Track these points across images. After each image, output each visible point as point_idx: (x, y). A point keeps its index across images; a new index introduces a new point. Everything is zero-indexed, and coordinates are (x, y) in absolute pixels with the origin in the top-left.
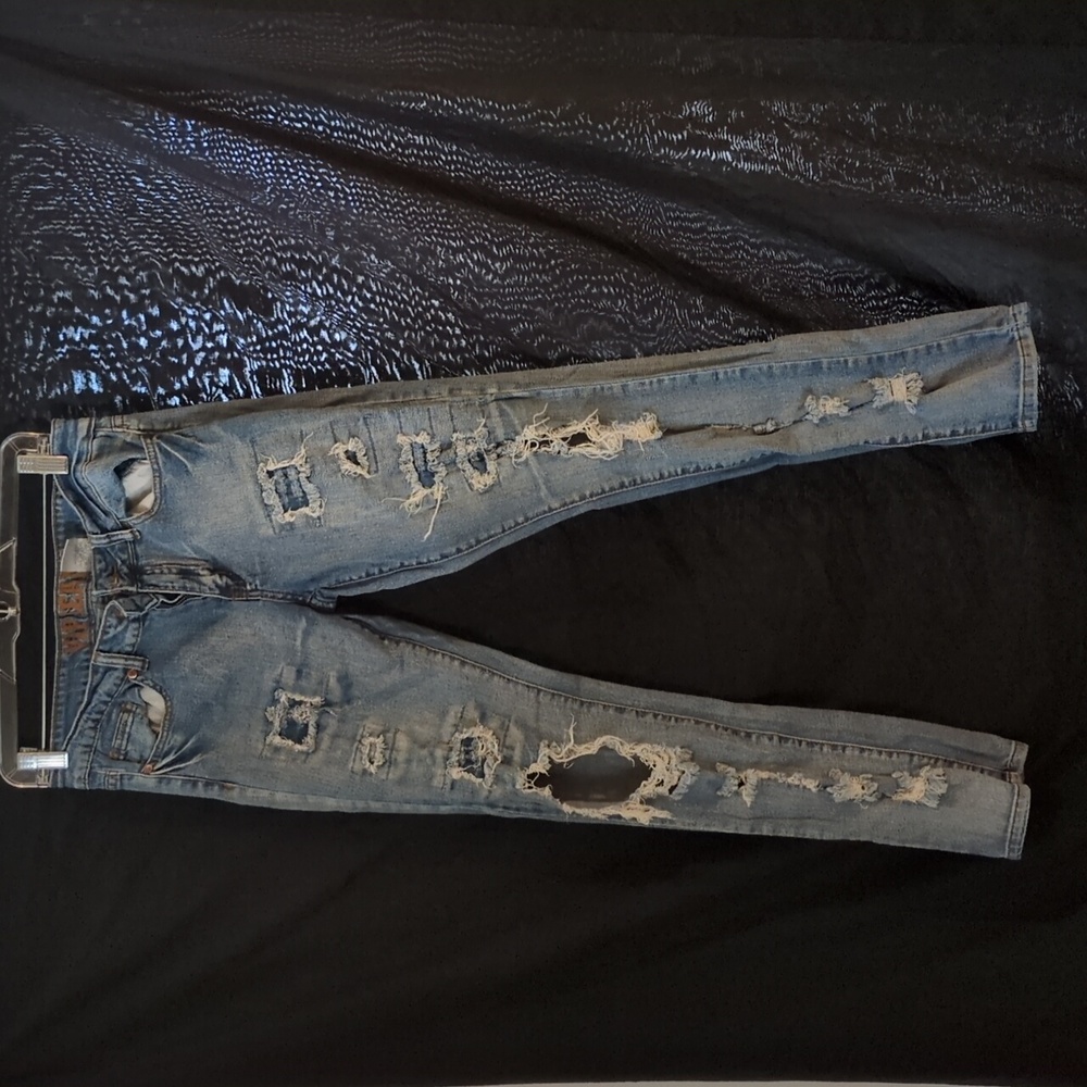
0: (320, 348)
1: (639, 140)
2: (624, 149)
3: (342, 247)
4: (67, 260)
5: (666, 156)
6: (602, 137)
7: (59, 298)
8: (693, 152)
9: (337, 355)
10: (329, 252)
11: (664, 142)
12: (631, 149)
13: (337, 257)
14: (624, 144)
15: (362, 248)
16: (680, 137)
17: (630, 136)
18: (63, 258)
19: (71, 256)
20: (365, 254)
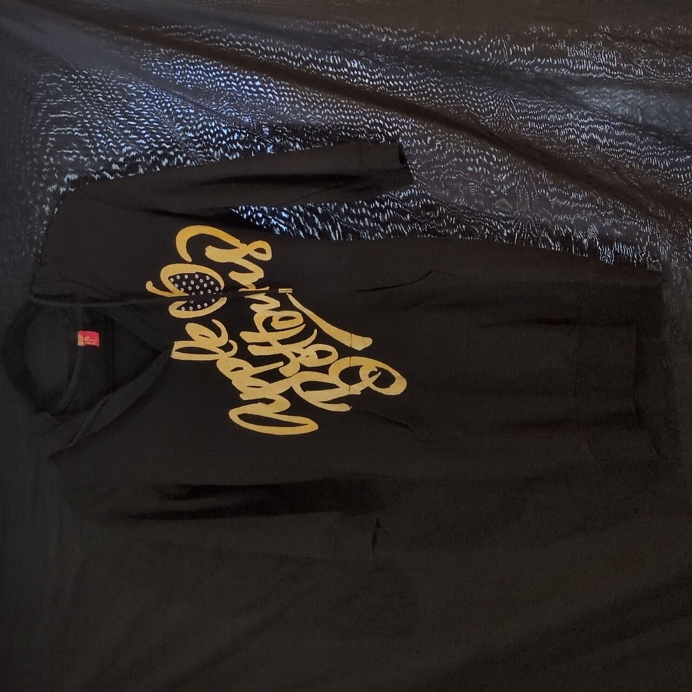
0: (260, 215)
1: (498, 52)
2: (486, 60)
3: (274, 140)
4: (74, 153)
5: (518, 64)
6: (470, 51)
7: (68, 179)
8: (539, 60)
9: (273, 220)
10: (266, 143)
11: (517, 54)
12: (492, 60)
13: (271, 147)
14: (487, 55)
15: (289, 140)
16: (529, 49)
17: (491, 50)
18: (71, 152)
19: (77, 150)
20: (292, 145)
